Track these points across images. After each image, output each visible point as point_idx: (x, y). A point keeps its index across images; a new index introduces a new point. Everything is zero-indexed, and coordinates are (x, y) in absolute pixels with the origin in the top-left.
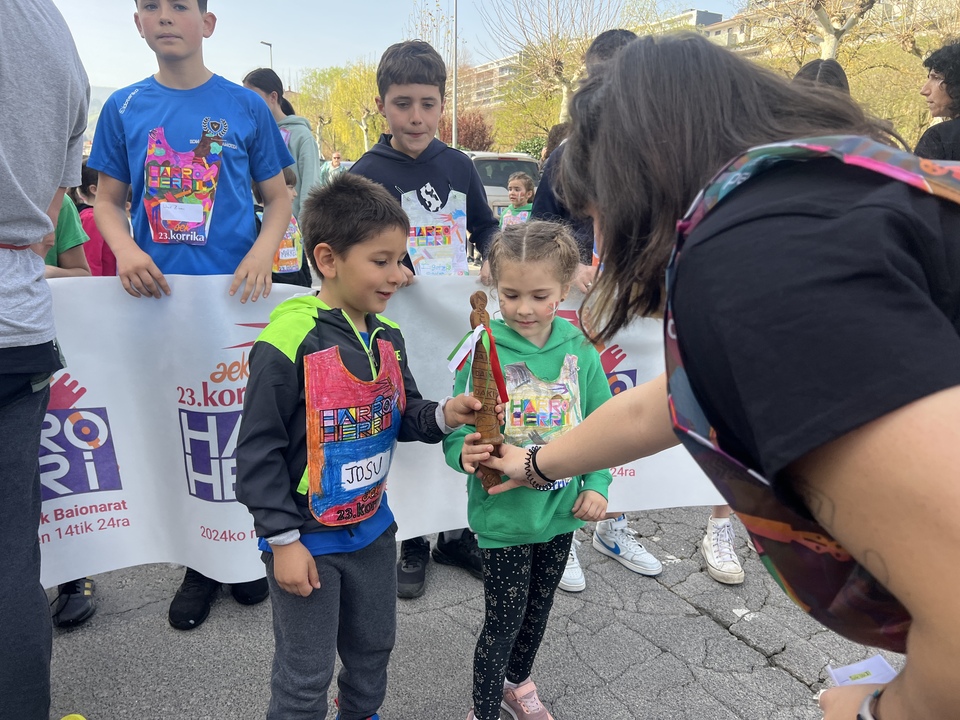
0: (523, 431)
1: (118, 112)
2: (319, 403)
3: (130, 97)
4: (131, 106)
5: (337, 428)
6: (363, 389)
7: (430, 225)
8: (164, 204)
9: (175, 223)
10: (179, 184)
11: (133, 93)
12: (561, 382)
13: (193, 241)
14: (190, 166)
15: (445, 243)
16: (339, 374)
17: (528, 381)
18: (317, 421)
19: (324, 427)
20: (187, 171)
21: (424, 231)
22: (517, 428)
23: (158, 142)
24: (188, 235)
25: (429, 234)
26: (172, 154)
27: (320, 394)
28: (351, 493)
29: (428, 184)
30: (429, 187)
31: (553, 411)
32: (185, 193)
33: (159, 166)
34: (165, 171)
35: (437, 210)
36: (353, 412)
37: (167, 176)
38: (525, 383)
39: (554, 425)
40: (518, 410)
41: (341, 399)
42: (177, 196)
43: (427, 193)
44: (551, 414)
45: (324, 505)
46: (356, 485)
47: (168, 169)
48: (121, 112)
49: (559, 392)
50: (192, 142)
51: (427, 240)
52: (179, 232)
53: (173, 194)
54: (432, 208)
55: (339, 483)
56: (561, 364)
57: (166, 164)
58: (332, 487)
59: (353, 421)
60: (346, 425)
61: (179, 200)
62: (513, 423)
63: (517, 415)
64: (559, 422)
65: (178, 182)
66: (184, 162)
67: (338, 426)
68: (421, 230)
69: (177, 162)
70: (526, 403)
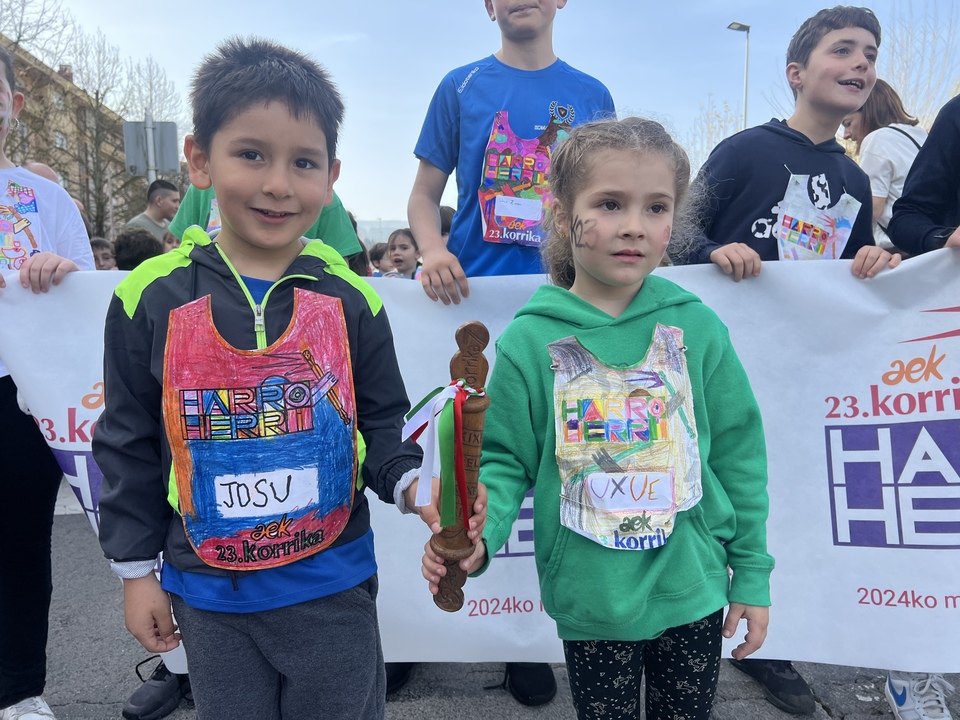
0: (584, 451)
1: (455, 91)
2: (178, 378)
3: (470, 76)
4: (470, 85)
5: (203, 420)
6: (237, 361)
7: (809, 222)
8: (499, 197)
9: (510, 219)
10: (518, 175)
11: (474, 72)
12: (646, 368)
13: (528, 242)
14: (533, 155)
15: (817, 250)
16: (207, 337)
17: (590, 370)
18: (176, 406)
19: (185, 416)
20: (529, 161)
21: (801, 227)
22: (574, 447)
23: (501, 127)
24: (523, 235)
25: (804, 232)
26: (515, 141)
27: (181, 365)
28: (232, 522)
29: (823, 176)
30: (823, 179)
31: (634, 416)
32: (524, 186)
33: (499, 155)
34: (505, 160)
35: (823, 208)
36: (223, 395)
37: (506, 166)
38: (584, 373)
39: (637, 439)
40: (574, 416)
41: (206, 374)
42: (515, 189)
43: (819, 184)
44: (630, 421)
45: (200, 532)
46: (236, 512)
47: (509, 158)
48: (459, 91)
49: (641, 385)
50: (537, 128)
51: (800, 237)
52: (514, 230)
53: (512, 186)
54: (819, 204)
55: (213, 504)
56: (648, 341)
57: (507, 152)
58: (205, 507)
59: (226, 411)
60: (216, 416)
61: (516, 194)
62: (567, 439)
63: (573, 425)
64: (645, 435)
65: (517, 173)
66: (527, 150)
67: (204, 416)
68: (797, 224)
69: (520, 150)
70: (585, 405)
